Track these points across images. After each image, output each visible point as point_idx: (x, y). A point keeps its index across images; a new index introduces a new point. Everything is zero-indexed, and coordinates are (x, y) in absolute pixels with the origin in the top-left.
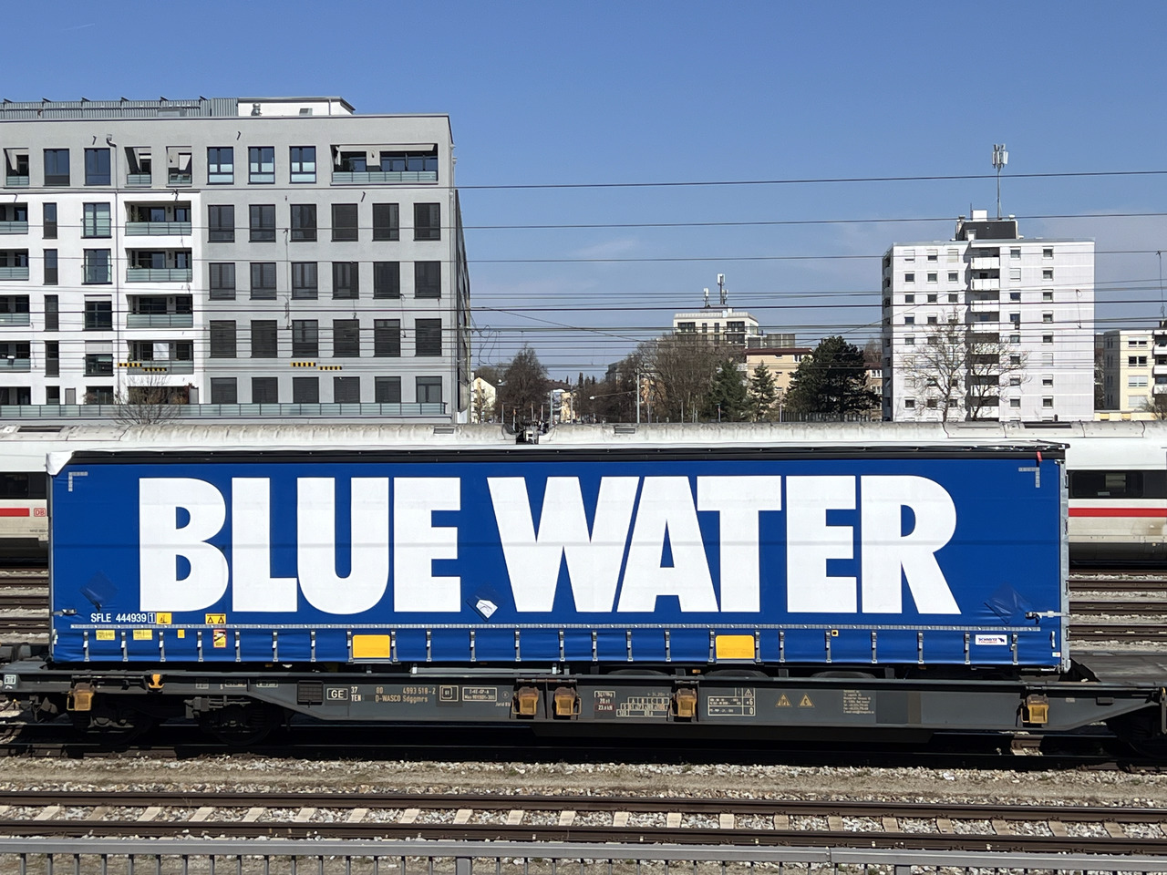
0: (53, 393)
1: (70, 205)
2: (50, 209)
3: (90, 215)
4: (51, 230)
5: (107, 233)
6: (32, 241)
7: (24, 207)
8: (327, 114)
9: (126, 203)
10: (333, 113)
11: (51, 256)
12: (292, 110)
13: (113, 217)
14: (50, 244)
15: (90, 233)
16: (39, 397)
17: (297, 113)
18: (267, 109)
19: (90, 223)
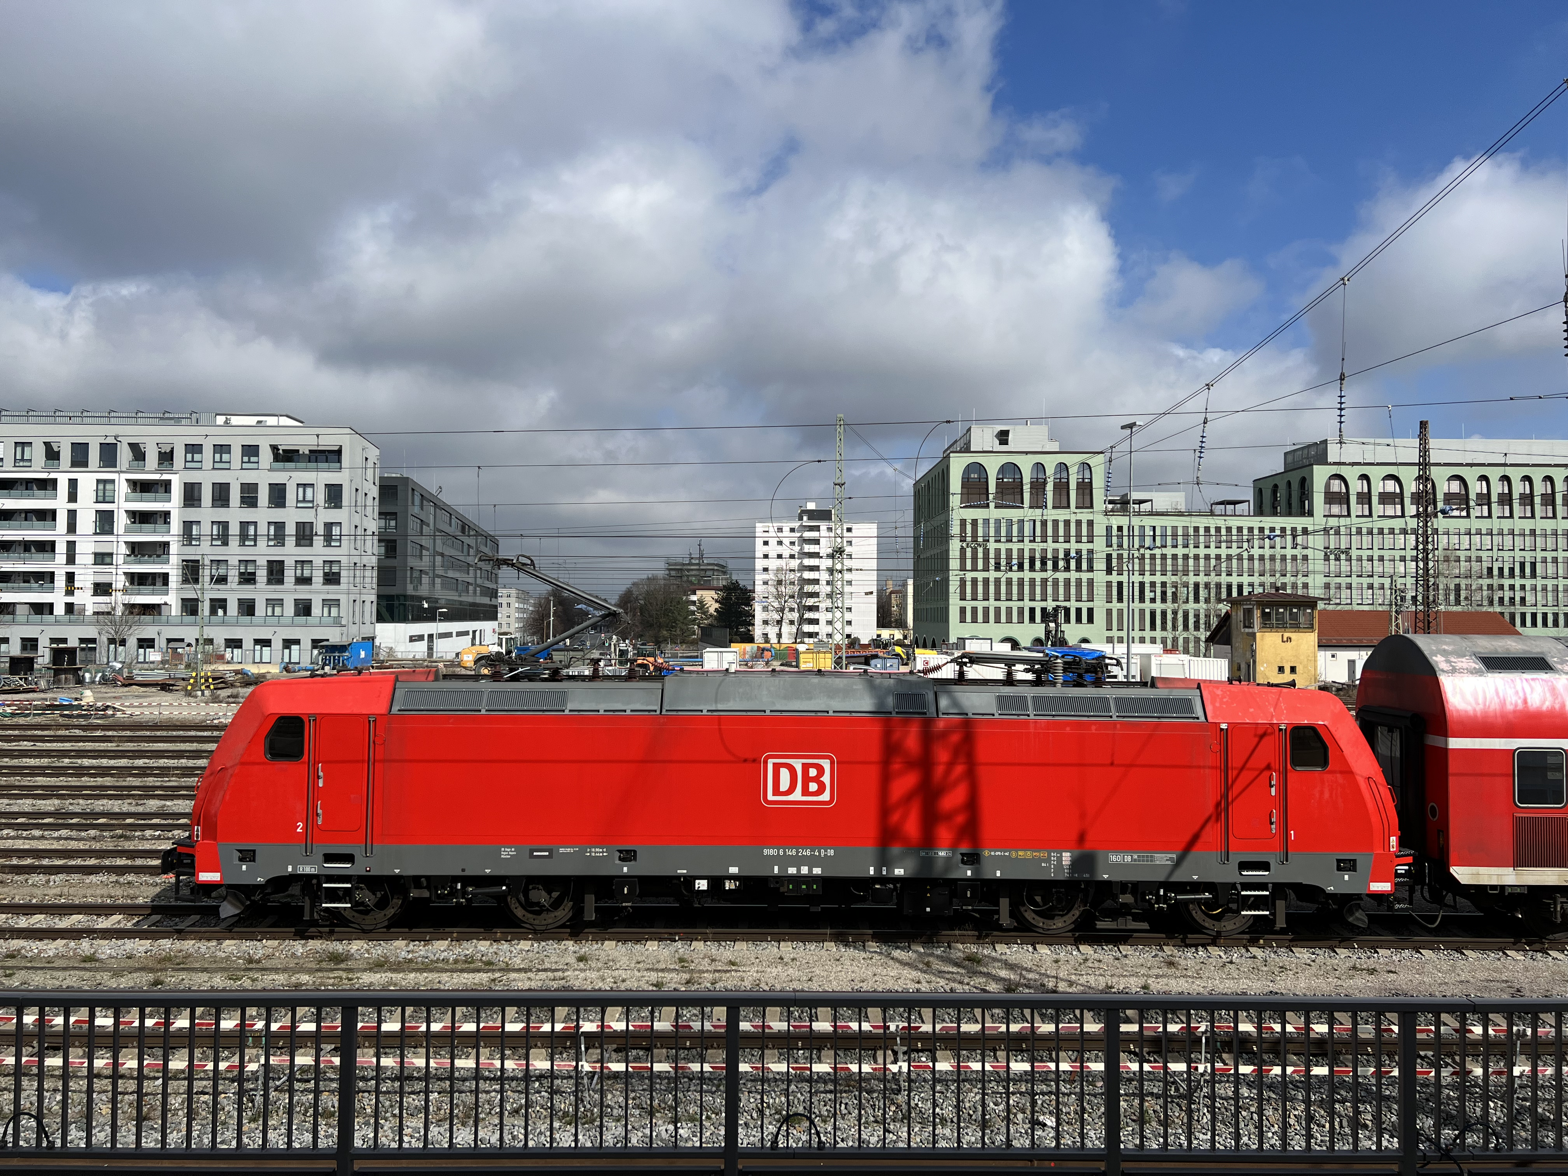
0: (70, 608)
1: (87, 481)
2: (73, 483)
3: (101, 487)
4: (73, 497)
5: (111, 499)
6: (60, 503)
7: (55, 481)
8: (276, 424)
9: (127, 480)
10: (281, 424)
11: (72, 514)
12: (252, 420)
13: (116, 489)
14: (72, 506)
15: (100, 499)
16: (59, 610)
17: (254, 424)
18: (235, 420)
19: (101, 493)
